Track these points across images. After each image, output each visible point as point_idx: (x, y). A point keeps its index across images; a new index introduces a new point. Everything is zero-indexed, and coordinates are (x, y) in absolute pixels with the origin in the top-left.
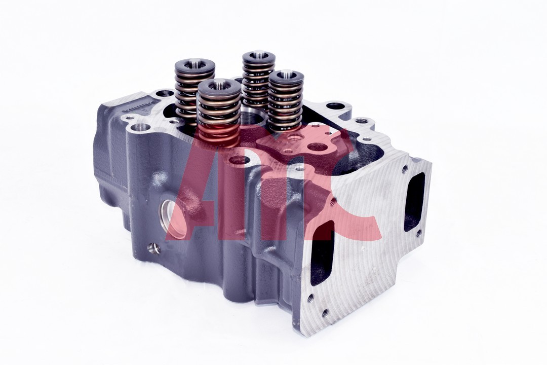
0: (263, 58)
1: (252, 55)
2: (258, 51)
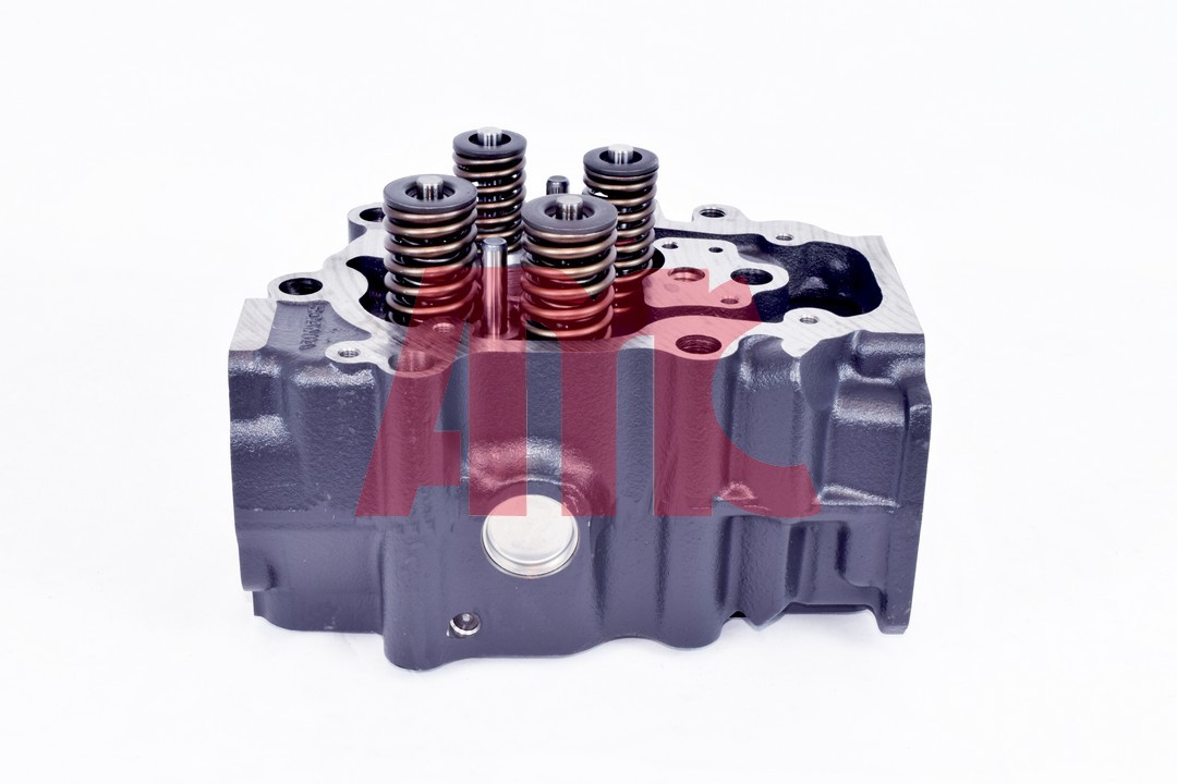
0: (499, 144)
1: (475, 138)
2: (488, 129)
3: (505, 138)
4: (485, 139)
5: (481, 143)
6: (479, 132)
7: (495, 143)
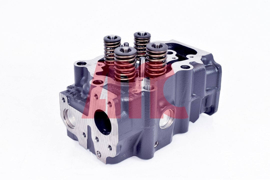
3: (116, 37)
4: (111, 38)
5: (110, 39)
6: (110, 36)
7: (114, 39)
